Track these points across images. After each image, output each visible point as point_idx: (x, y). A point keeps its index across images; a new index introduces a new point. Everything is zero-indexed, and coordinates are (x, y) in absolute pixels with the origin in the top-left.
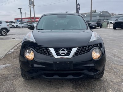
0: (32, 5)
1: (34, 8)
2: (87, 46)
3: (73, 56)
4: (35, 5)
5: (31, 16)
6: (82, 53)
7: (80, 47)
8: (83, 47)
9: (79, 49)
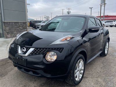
0: (104, 4)
1: (105, 7)
2: (44, 48)
3: (29, 55)
4: (106, 4)
5: (100, 15)
6: (37, 53)
7: (37, 49)
8: (40, 49)
9: (35, 49)
